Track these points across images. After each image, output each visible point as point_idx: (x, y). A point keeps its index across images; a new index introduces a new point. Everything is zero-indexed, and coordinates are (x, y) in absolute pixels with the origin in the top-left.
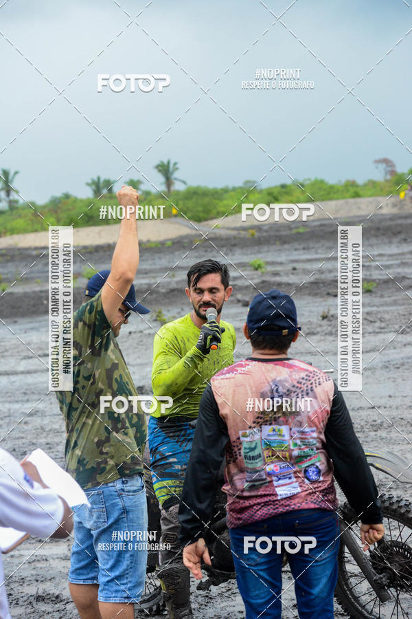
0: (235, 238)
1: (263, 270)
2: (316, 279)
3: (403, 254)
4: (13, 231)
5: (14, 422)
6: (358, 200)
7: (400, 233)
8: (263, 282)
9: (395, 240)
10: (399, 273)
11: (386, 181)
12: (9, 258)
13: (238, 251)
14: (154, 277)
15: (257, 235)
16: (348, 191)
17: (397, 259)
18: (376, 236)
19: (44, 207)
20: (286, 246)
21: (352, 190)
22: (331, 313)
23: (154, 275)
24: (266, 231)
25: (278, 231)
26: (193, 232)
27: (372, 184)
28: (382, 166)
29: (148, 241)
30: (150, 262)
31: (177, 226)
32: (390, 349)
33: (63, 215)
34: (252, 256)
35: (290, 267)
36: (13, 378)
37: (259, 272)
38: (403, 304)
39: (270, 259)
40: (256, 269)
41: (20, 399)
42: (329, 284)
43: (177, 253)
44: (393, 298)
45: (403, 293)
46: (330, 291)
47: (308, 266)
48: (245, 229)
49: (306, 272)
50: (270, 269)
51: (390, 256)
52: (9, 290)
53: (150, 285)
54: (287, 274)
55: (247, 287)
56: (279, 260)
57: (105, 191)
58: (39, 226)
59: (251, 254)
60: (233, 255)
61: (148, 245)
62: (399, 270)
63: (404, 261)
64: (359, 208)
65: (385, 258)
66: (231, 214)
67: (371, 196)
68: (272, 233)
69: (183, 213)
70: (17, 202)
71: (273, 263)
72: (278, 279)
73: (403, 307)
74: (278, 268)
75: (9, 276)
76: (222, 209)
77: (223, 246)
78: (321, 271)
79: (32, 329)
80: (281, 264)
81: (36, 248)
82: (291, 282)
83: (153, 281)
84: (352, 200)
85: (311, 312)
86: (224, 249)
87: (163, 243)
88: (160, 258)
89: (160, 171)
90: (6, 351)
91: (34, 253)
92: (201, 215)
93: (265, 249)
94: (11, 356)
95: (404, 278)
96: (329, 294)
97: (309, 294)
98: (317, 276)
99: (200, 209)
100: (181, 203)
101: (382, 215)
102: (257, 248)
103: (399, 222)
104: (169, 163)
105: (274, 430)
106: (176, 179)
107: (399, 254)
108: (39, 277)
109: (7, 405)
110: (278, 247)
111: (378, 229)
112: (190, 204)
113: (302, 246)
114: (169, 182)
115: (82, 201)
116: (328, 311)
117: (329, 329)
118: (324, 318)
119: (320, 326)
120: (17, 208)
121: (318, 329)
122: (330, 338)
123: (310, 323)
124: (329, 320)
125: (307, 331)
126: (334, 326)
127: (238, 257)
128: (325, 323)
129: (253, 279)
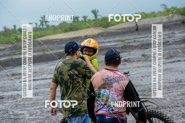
0: (116, 32)
3: (169, 34)
4: (48, 34)
5: (45, 94)
6: (155, 18)
7: (168, 27)
8: (124, 46)
9: (166, 30)
11: (164, 11)
12: (46, 43)
13: (117, 36)
15: (123, 31)
16: (152, 15)
17: (167, 36)
19: (57, 26)
20: (132, 34)
21: (153, 15)
22: (145, 54)
24: (127, 29)
25: (130, 29)
26: (103, 31)
27: (160, 12)
28: (163, 7)
29: (90, 35)
31: (98, 30)
33: (63, 29)
35: (133, 40)
36: (46, 80)
37: (124, 43)
38: (168, 50)
39: (127, 38)
40: (123, 42)
41: (48, 87)
42: (145, 45)
44: (165, 48)
45: (168, 46)
46: (146, 47)
47: (139, 40)
48: (119, 29)
49: (138, 41)
50: (127, 41)
52: (46, 53)
54: (132, 42)
55: (119, 48)
56: (130, 38)
57: (76, 20)
58: (55, 33)
59: (122, 37)
60: (116, 38)
61: (90, 36)
63: (169, 36)
64: (156, 20)
66: (116, 25)
67: (159, 16)
68: (128, 30)
69: (100, 26)
70: (49, 25)
72: (129, 44)
73: (168, 51)
74: (130, 41)
77: (113, 35)
78: (143, 41)
79: (53, 65)
80: (131, 39)
81: (55, 39)
82: (133, 45)
84: (153, 18)
85: (139, 54)
86: (113, 36)
87: (94, 35)
89: (93, 13)
90: (44, 72)
91: (54, 41)
92: (106, 26)
93: (126, 35)
94: (46, 73)
96: (145, 48)
98: (142, 43)
99: (106, 24)
102: (123, 35)
103: (169, 24)
104: (95, 10)
106: (98, 15)
107: (168, 34)
108: (56, 48)
109: (43, 89)
110: (129, 34)
113: (137, 34)
114: (96, 16)
115: (69, 24)
116: (144, 54)
117: (144, 59)
118: (143, 56)
119: (142, 58)
120: (49, 27)
121: (141, 59)
122: (145, 62)
123: (139, 58)
124: (144, 56)
125: (138, 60)
126: (146, 58)
127: (117, 38)
128: (143, 57)
129: (121, 45)
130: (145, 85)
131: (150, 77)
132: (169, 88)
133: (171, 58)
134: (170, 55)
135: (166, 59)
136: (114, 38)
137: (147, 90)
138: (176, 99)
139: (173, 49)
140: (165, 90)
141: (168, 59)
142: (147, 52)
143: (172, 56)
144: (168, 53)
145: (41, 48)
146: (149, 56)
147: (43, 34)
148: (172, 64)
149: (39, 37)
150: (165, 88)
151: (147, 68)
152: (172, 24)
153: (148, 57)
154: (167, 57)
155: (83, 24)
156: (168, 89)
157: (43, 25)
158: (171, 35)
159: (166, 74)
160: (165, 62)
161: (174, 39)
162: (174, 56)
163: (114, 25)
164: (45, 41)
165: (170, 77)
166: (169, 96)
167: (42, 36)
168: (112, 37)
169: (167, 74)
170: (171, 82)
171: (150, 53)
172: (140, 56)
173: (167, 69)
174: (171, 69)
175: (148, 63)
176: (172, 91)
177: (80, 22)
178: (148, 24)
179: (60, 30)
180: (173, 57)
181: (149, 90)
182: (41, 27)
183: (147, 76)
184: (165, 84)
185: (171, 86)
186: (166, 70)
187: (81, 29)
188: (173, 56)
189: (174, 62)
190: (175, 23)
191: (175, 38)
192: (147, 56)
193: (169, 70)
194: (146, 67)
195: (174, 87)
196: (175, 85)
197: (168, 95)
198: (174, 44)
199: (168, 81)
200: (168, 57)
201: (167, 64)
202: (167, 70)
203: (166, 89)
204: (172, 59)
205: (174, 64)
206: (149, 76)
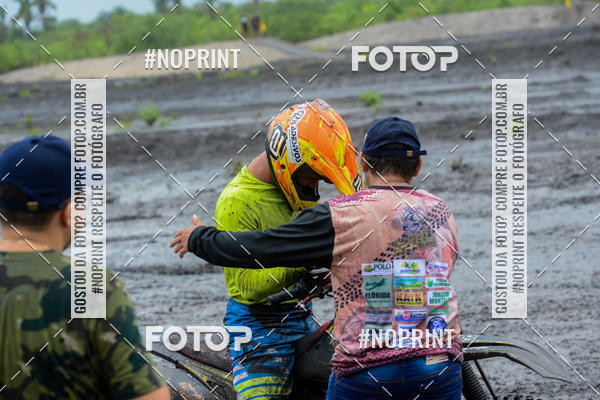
1: (378, 106)
2: (448, 117)
3: (565, 82)
4: (49, 59)
6: (507, 11)
9: (555, 63)
10: (557, 108)
12: (43, 95)
13: (345, 81)
14: (234, 118)
17: (556, 89)
18: (530, 59)
19: (90, 26)
20: (409, 74)
22: (466, 161)
23: (234, 114)
26: (287, 57)
30: (228, 97)
32: (541, 209)
33: (115, 38)
34: (364, 88)
35: (413, 101)
37: (372, 109)
39: (388, 90)
40: (369, 105)
42: (464, 124)
43: (265, 85)
45: (562, 135)
49: (435, 108)
50: (387, 104)
51: (549, 85)
53: (227, 128)
54: (409, 111)
55: (356, 129)
56: (399, 92)
58: (82, 52)
59: (365, 83)
60: (339, 86)
61: (228, 74)
62: (559, 104)
63: (565, 91)
64: (508, 21)
65: (540, 88)
66: (338, 31)
67: (523, 5)
69: (273, 32)
70: (53, 20)
71: (391, 97)
75: (42, 119)
76: (326, 26)
78: (454, 107)
80: (402, 97)
82: (414, 121)
83: (231, 123)
84: (498, 12)
86: (327, 79)
87: (246, 72)
88: (242, 93)
92: (299, 33)
93: (382, 78)
95: (564, 114)
96: (463, 137)
97: (438, 137)
98: (449, 113)
99: (297, 26)
100: (272, 18)
101: (539, 30)
102: (370, 77)
105: (407, 265)
111: (532, 49)
112: (284, 19)
115: (139, 17)
116: (461, 161)
117: (462, 183)
118: (455, 168)
119: (450, 179)
120: (53, 29)
121: (448, 184)
122: (463, 196)
123: (437, 175)
124: (462, 172)
125: (432, 187)
126: (468, 180)
127: (345, 90)
128: (456, 175)
129: (363, 118)
130: (465, 293)
131: (487, 260)
132: (564, 310)
133: (575, 182)
134: (568, 171)
135: (552, 186)
136: (330, 86)
137: (474, 314)
138: (595, 355)
139: (579, 145)
140: (552, 317)
141: (559, 186)
142: (474, 152)
143: (577, 176)
144: (560, 164)
145: (22, 116)
146: (480, 171)
147: (27, 55)
148: (576, 211)
149: (13, 68)
150: (551, 310)
151: (472, 222)
152: (577, 43)
153: (477, 176)
154: (556, 179)
155: (201, 21)
156: (561, 314)
157: (29, 19)
158: (571, 87)
159: (551, 250)
160: (548, 201)
161: (586, 106)
162: (587, 177)
163: (330, 32)
164: (36, 87)
165: (569, 262)
166: (565, 341)
167: (24, 65)
168: (323, 85)
169: (557, 250)
170: (576, 286)
171: (486, 160)
172: (444, 171)
173: (556, 229)
174: (573, 231)
175: (476, 202)
176: (576, 323)
177: (188, 11)
178: (476, 36)
179: (100, 43)
180: (580, 179)
181: (482, 312)
182: (21, 23)
183: (471, 254)
184: (549, 292)
185: (573, 299)
186: (551, 234)
187: (192, 42)
188: (583, 175)
189: (584, 200)
190: (588, 36)
191: (590, 102)
192: (474, 171)
193: (567, 232)
194: (468, 217)
195: (587, 306)
196: (591, 296)
197: (561, 338)
198: (585, 124)
199: (560, 279)
200: (560, 179)
201: (555, 206)
202: (556, 235)
203: (553, 314)
204: (577, 187)
205: (585, 209)
206: (481, 253)
